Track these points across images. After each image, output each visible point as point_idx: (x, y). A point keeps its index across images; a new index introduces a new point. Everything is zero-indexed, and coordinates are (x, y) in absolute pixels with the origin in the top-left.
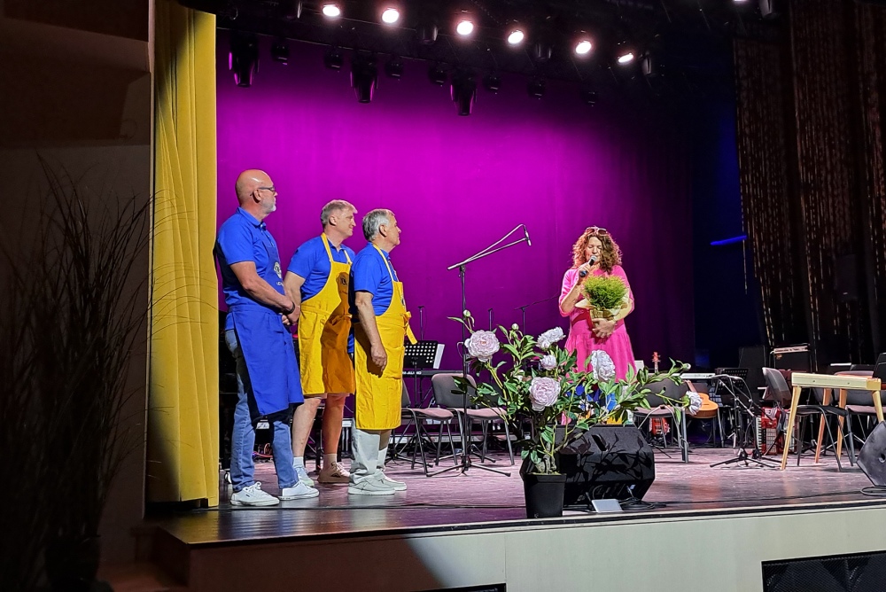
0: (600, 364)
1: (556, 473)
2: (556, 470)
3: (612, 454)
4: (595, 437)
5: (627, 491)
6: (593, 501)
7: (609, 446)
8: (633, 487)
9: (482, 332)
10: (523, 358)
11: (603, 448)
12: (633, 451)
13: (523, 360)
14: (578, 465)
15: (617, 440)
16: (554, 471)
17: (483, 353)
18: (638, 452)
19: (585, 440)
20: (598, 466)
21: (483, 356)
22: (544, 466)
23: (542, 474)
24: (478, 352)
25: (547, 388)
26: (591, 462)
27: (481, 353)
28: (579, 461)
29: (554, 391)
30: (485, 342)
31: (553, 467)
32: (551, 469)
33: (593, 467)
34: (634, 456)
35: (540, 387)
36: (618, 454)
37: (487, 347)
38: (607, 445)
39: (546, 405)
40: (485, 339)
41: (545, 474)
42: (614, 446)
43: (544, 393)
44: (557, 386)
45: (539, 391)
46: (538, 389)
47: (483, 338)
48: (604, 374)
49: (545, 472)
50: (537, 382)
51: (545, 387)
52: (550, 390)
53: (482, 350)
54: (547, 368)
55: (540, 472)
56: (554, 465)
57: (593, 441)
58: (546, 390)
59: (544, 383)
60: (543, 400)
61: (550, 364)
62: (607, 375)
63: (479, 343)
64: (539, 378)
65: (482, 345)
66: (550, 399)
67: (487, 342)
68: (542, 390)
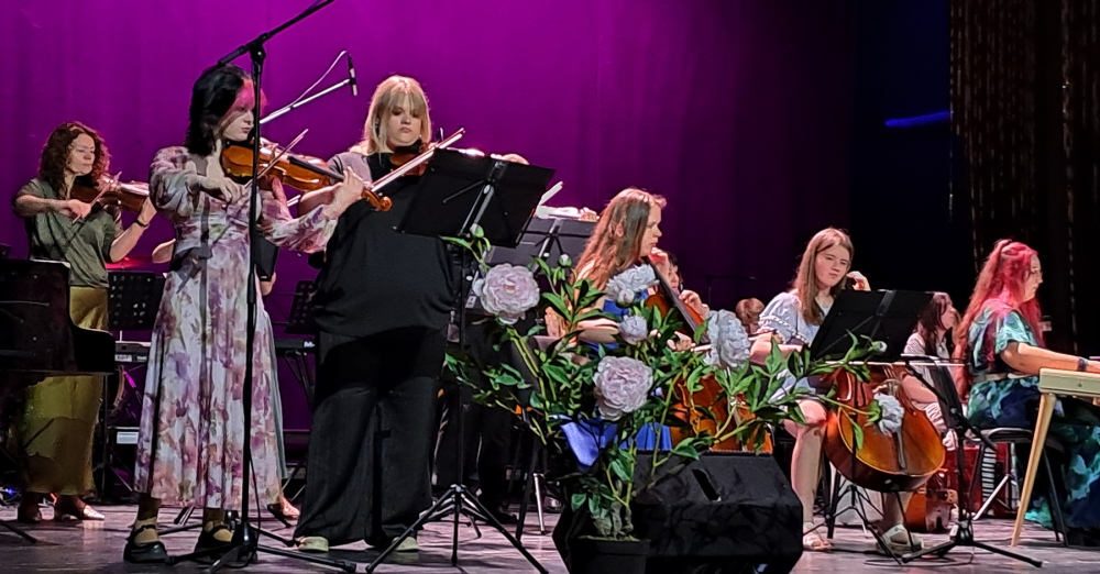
0: (723, 336)
1: (632, 539)
2: (632, 533)
3: (729, 506)
4: (698, 475)
7: (722, 493)
8: (762, 568)
9: (507, 267)
11: (712, 495)
12: (768, 501)
16: (628, 534)
17: (509, 308)
18: (775, 505)
19: (680, 480)
20: (702, 529)
21: (507, 314)
22: (610, 524)
23: (605, 539)
24: (499, 306)
25: (628, 379)
26: (691, 520)
27: (504, 308)
28: (669, 518)
29: (641, 382)
30: (512, 288)
31: (627, 527)
32: (622, 530)
33: (693, 529)
34: (769, 512)
35: (615, 376)
36: (741, 506)
37: (516, 297)
38: (720, 489)
39: (624, 410)
40: (513, 282)
41: (612, 539)
42: (732, 492)
43: (622, 387)
44: (647, 373)
45: (613, 382)
46: (609, 379)
47: (509, 280)
48: (730, 356)
49: (612, 535)
50: (608, 365)
51: (625, 376)
52: (633, 382)
53: (508, 302)
54: (629, 341)
55: (602, 536)
56: (629, 522)
57: (696, 481)
58: (626, 382)
59: (622, 369)
60: (620, 400)
61: (635, 332)
62: (736, 357)
63: (502, 288)
64: (614, 358)
65: (508, 291)
66: (632, 398)
67: (517, 288)
68: (618, 381)
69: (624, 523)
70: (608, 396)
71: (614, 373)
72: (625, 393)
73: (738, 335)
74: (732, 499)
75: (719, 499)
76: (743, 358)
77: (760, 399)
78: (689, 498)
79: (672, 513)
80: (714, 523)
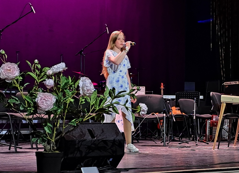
0: (84, 85)
1: (57, 152)
2: (57, 150)
3: (98, 140)
4: (89, 130)
5: (107, 162)
6: (82, 168)
7: (97, 136)
8: (111, 160)
9: (9, 63)
10: (40, 81)
11: (93, 136)
12: (112, 139)
13: (39, 82)
14: (77, 147)
15: (103, 131)
16: (55, 150)
17: (8, 77)
18: (114, 139)
19: (82, 132)
20: (89, 148)
21: (8, 79)
22: (49, 147)
23: (47, 152)
24: (5, 76)
25: (47, 100)
26: (85, 145)
27: (6, 77)
28: (77, 145)
29: (51, 101)
30: (10, 70)
31: (54, 148)
32: (52, 149)
33: (86, 148)
34: (112, 142)
35: (43, 99)
36: (102, 140)
37: (11, 73)
38: (96, 135)
39: (46, 110)
40: (10, 68)
41: (49, 152)
42: (100, 136)
43: (45, 102)
44: (54, 97)
45: (42, 101)
46: (41, 100)
47: (9, 67)
48: (86, 92)
49: (50, 151)
50: (41, 95)
51: (46, 99)
52: (48, 101)
53: (8, 75)
54: (47, 87)
55: (46, 151)
56: (55, 146)
57: (88, 132)
58: (46, 101)
59: (45, 96)
60: (44, 107)
61: (49, 85)
62: (88, 92)
63: (6, 70)
64: (43, 93)
65: (8, 71)
66: (48, 106)
67: (12, 70)
68: (43, 101)
69: (53, 147)
70: (40, 106)
71: (42, 98)
72: (46, 104)
73: (89, 85)
74: (100, 138)
75: (95, 138)
76: (91, 92)
77: (99, 106)
78: (85, 138)
79: (78, 143)
80: (93, 146)
